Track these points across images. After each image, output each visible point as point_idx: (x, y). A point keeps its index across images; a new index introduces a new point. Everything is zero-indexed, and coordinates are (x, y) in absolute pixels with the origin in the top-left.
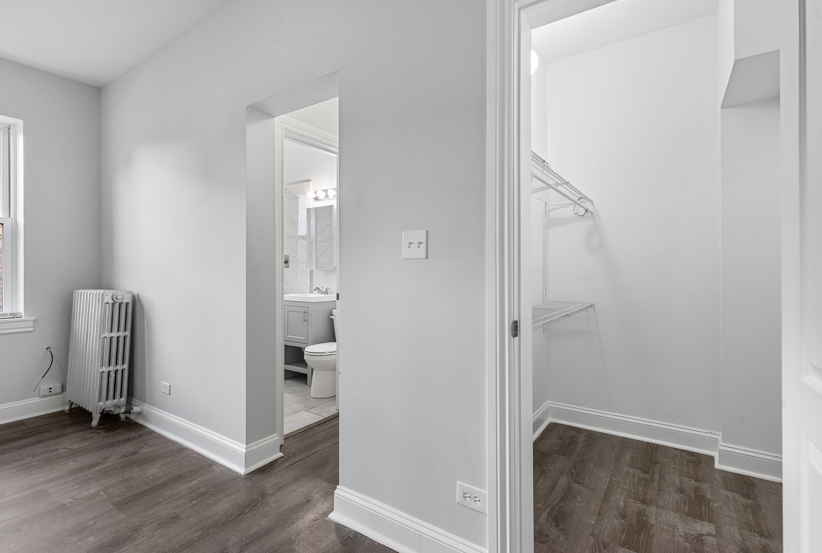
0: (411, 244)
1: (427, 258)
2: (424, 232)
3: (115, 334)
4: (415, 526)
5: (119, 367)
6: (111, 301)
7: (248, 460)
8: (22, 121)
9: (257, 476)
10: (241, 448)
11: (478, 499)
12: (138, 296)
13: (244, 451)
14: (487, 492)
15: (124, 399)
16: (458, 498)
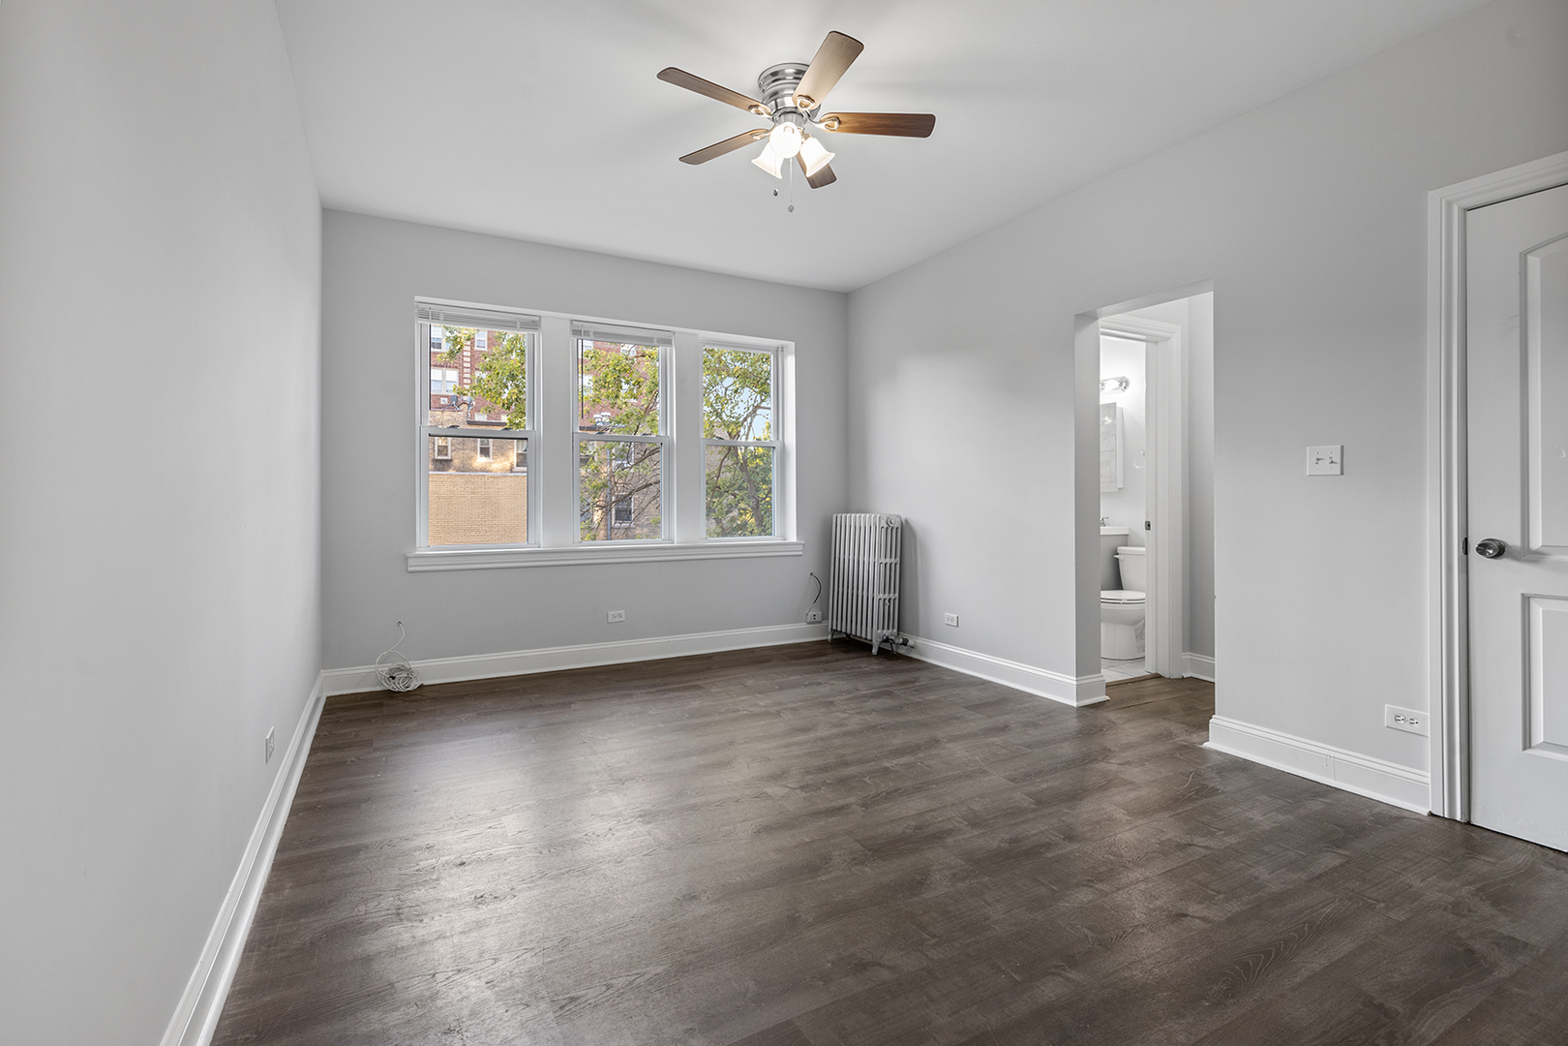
0: (1318, 459)
1: (1342, 474)
2: (1339, 447)
3: (888, 560)
4: (1326, 752)
5: (892, 595)
6: (885, 526)
7: (1081, 691)
8: (793, 343)
9: (1093, 710)
10: (1071, 680)
11: (1415, 721)
12: (906, 521)
13: (1075, 683)
14: (1429, 714)
15: (895, 630)
16: (1387, 720)
